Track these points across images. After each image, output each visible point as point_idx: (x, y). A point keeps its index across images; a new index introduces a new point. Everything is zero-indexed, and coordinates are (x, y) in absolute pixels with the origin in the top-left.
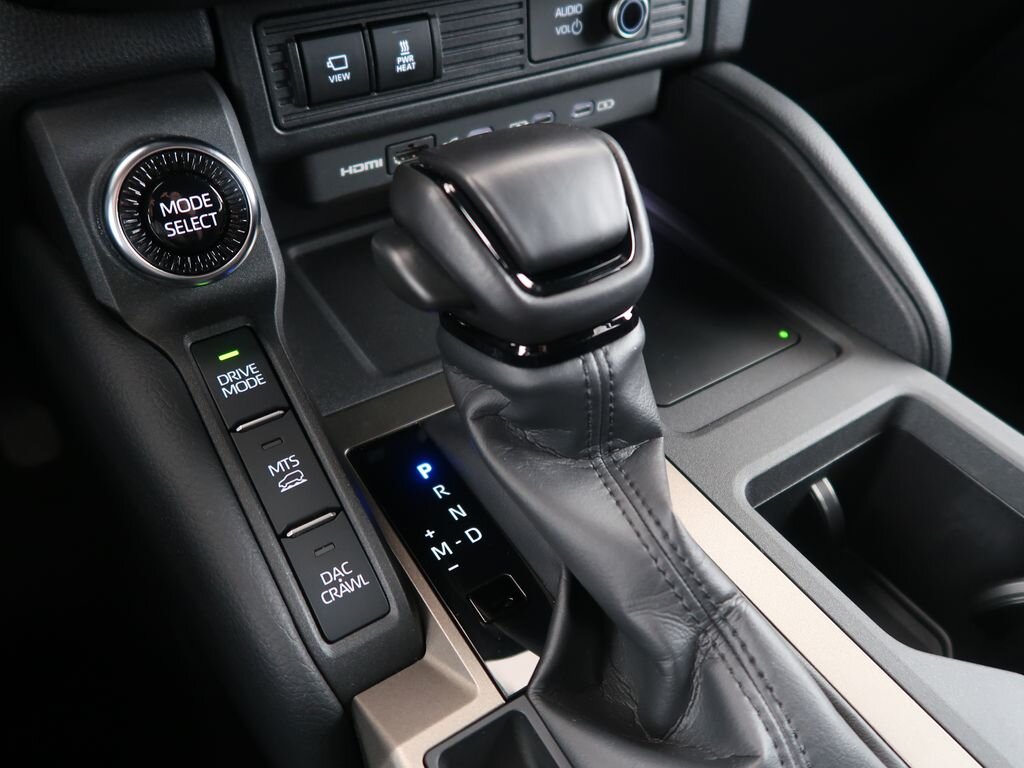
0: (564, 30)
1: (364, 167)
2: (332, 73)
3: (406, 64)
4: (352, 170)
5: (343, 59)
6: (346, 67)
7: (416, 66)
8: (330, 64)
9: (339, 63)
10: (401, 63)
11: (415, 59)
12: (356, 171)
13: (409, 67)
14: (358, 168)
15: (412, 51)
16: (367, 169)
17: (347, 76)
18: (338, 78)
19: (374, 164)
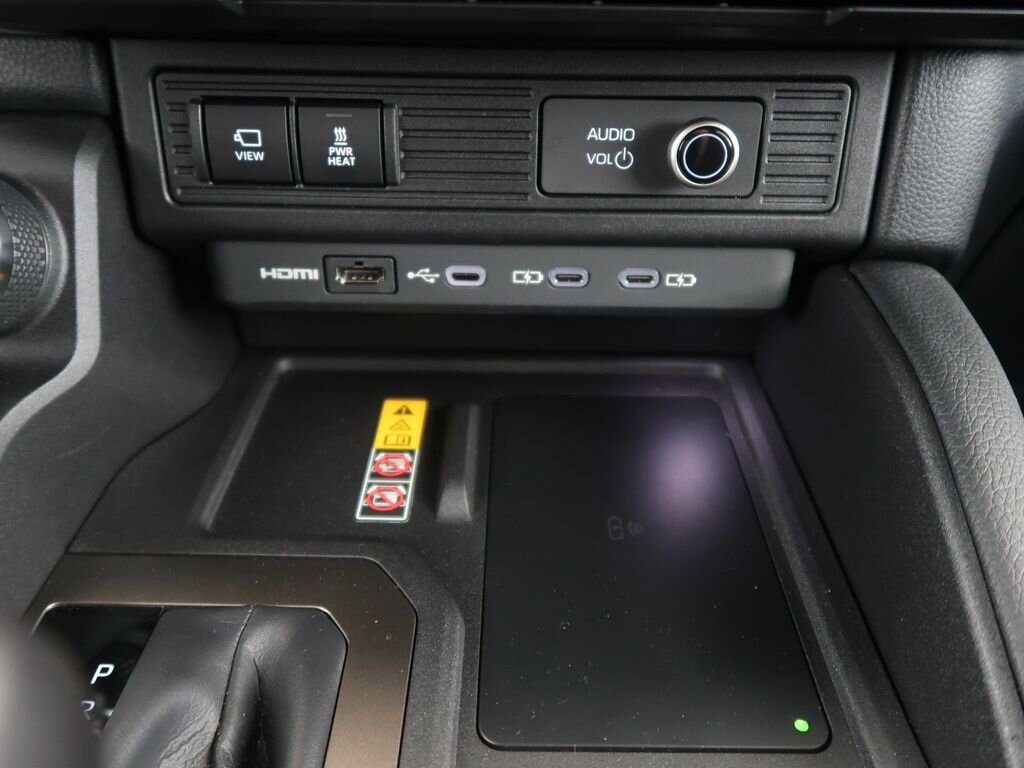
0: (601, 159)
1: (293, 274)
2: (241, 149)
3: (343, 158)
4: (276, 273)
5: (256, 134)
6: (260, 144)
7: (355, 161)
8: (238, 137)
9: (248, 138)
10: (335, 155)
11: (355, 153)
12: (281, 277)
13: (346, 162)
14: (285, 274)
15: (350, 142)
16: (296, 277)
17: (260, 156)
18: (248, 156)
19: (307, 274)
